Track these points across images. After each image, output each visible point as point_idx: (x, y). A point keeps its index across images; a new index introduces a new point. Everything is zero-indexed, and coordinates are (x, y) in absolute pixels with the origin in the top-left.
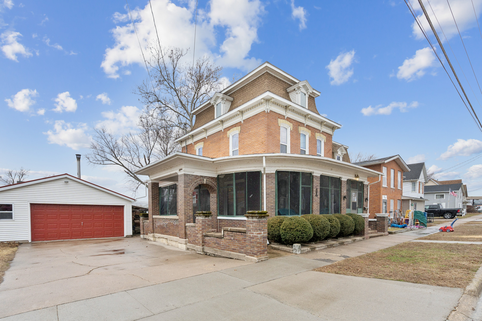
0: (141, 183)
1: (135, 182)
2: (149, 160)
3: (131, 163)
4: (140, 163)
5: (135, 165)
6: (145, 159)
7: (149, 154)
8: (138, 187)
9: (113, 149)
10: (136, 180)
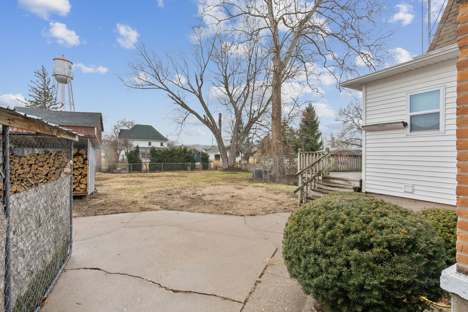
0: (190, 112)
1: (182, 110)
2: (201, 79)
3: (178, 85)
4: (189, 84)
5: (183, 88)
6: (197, 80)
7: (202, 72)
8: (186, 118)
9: (156, 68)
10: (183, 107)
